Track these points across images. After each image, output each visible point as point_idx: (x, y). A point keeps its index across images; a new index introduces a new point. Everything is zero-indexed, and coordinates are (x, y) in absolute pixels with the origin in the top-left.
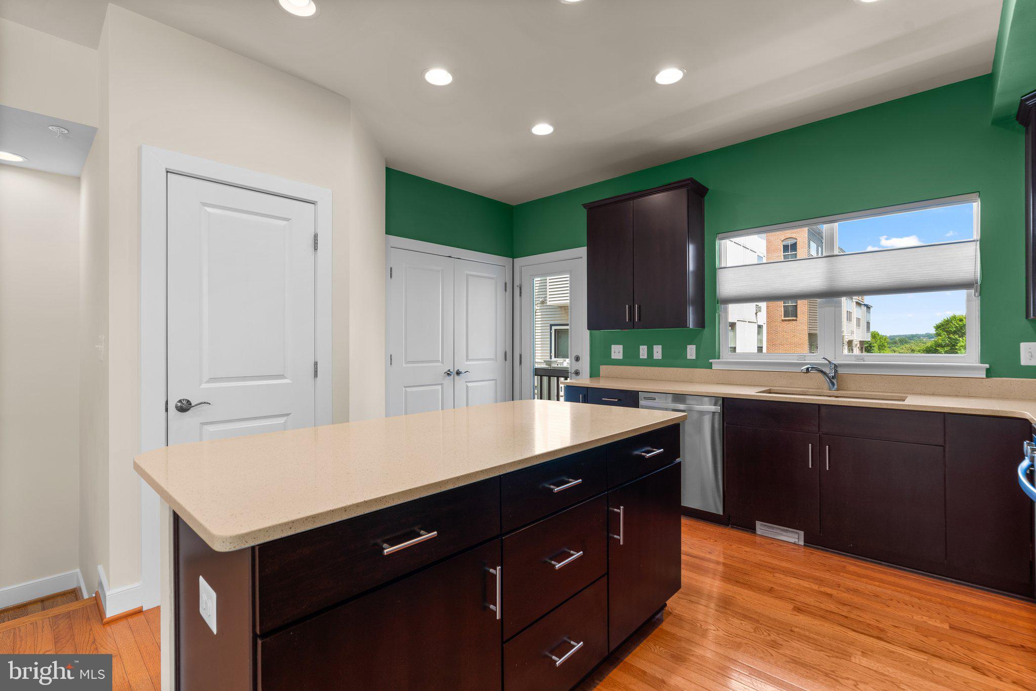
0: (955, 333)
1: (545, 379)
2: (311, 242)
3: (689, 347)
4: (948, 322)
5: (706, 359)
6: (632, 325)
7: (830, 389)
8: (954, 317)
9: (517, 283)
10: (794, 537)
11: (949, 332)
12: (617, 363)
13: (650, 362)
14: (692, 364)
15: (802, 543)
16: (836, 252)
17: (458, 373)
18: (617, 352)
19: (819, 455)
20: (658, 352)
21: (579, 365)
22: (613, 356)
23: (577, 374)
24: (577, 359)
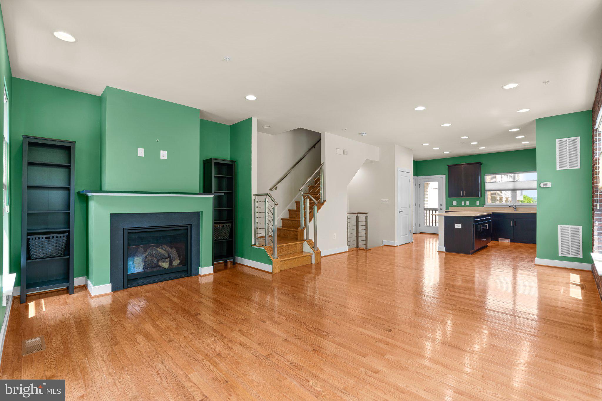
1: (428, 211)
2: (409, 180)
3: (477, 202)
5: (482, 204)
6: (463, 196)
7: (514, 211)
9: (418, 184)
10: (507, 241)
12: (455, 206)
13: (465, 206)
14: (478, 206)
15: (509, 242)
16: (515, 181)
18: (455, 203)
19: (513, 223)
20: (468, 203)
21: (441, 207)
22: (453, 204)
23: (441, 209)
24: (441, 205)
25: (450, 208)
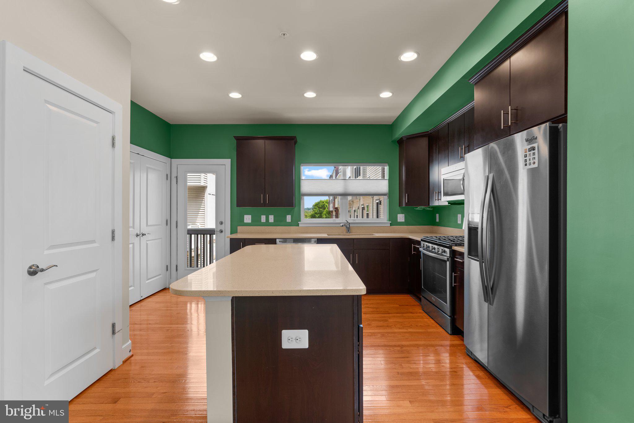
0: (321, 208)
2: (111, 141)
3: (288, 216)
4: (319, 203)
5: (296, 222)
6: (264, 205)
7: (347, 233)
8: (321, 201)
9: (174, 175)
11: (319, 208)
12: (248, 225)
13: (267, 224)
14: (289, 224)
16: (347, 178)
17: (143, 235)
18: (248, 219)
19: (354, 259)
20: (271, 219)
21: (222, 227)
22: (245, 221)
23: (221, 231)
24: (221, 223)
25: (239, 228)
